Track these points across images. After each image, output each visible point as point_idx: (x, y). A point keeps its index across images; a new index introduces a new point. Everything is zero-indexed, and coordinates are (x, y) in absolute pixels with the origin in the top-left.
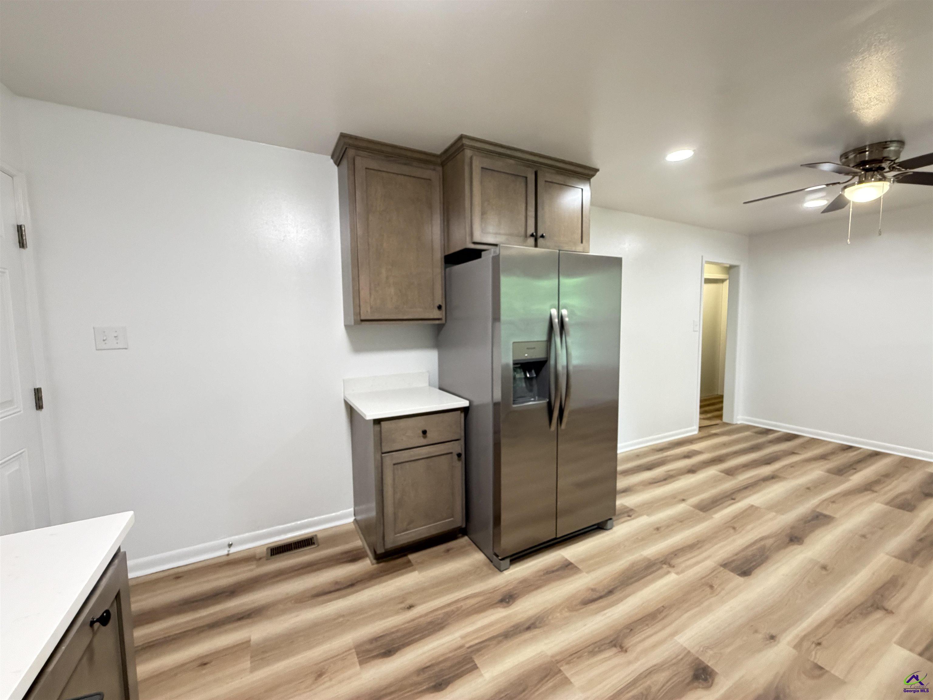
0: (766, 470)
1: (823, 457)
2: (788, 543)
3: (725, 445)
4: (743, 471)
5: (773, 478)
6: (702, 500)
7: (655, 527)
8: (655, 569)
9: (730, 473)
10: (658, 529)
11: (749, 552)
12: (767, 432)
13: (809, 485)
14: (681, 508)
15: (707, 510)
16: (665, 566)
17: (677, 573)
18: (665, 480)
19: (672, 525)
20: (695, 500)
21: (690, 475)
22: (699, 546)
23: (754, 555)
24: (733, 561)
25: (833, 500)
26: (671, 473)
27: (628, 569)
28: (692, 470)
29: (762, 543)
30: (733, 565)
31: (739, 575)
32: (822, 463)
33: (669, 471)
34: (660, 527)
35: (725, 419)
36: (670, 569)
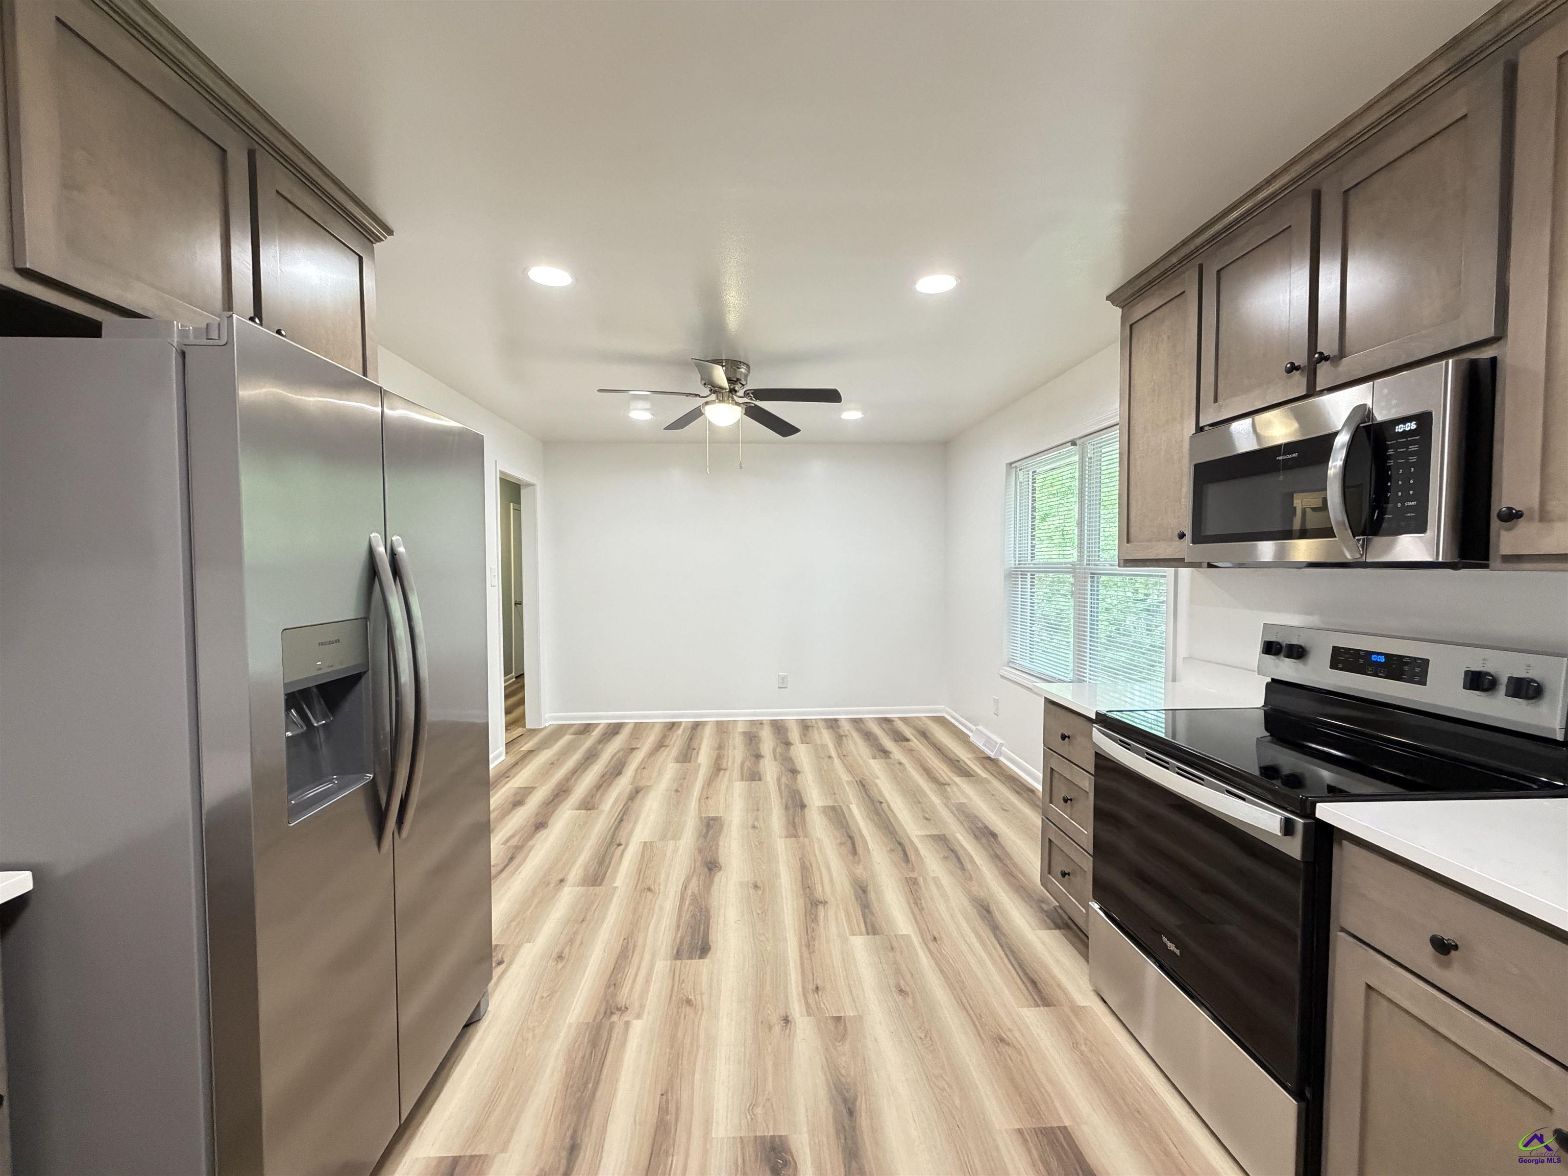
0: (623, 784)
1: (661, 745)
2: (710, 874)
3: (553, 764)
4: (602, 795)
5: (636, 793)
6: (586, 868)
7: (554, 955)
8: (605, 1036)
9: (588, 805)
10: (560, 957)
11: (686, 916)
12: (586, 729)
13: (675, 786)
14: (568, 895)
15: (603, 879)
16: (615, 1018)
17: (639, 1016)
18: (512, 859)
19: (576, 933)
20: (575, 873)
21: (543, 833)
22: (631, 946)
23: (694, 916)
24: (682, 939)
25: (705, 797)
26: (514, 842)
27: (569, 1074)
28: (540, 824)
29: (689, 892)
30: (685, 947)
31: (700, 958)
32: (664, 753)
33: (507, 841)
34: (562, 952)
35: (529, 725)
36: (625, 1018)
